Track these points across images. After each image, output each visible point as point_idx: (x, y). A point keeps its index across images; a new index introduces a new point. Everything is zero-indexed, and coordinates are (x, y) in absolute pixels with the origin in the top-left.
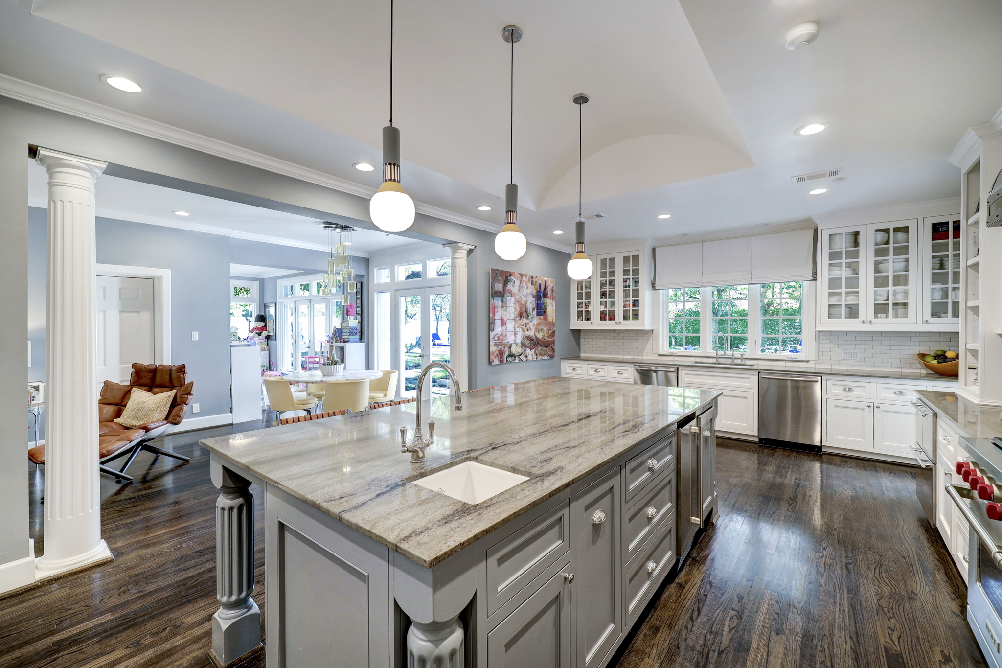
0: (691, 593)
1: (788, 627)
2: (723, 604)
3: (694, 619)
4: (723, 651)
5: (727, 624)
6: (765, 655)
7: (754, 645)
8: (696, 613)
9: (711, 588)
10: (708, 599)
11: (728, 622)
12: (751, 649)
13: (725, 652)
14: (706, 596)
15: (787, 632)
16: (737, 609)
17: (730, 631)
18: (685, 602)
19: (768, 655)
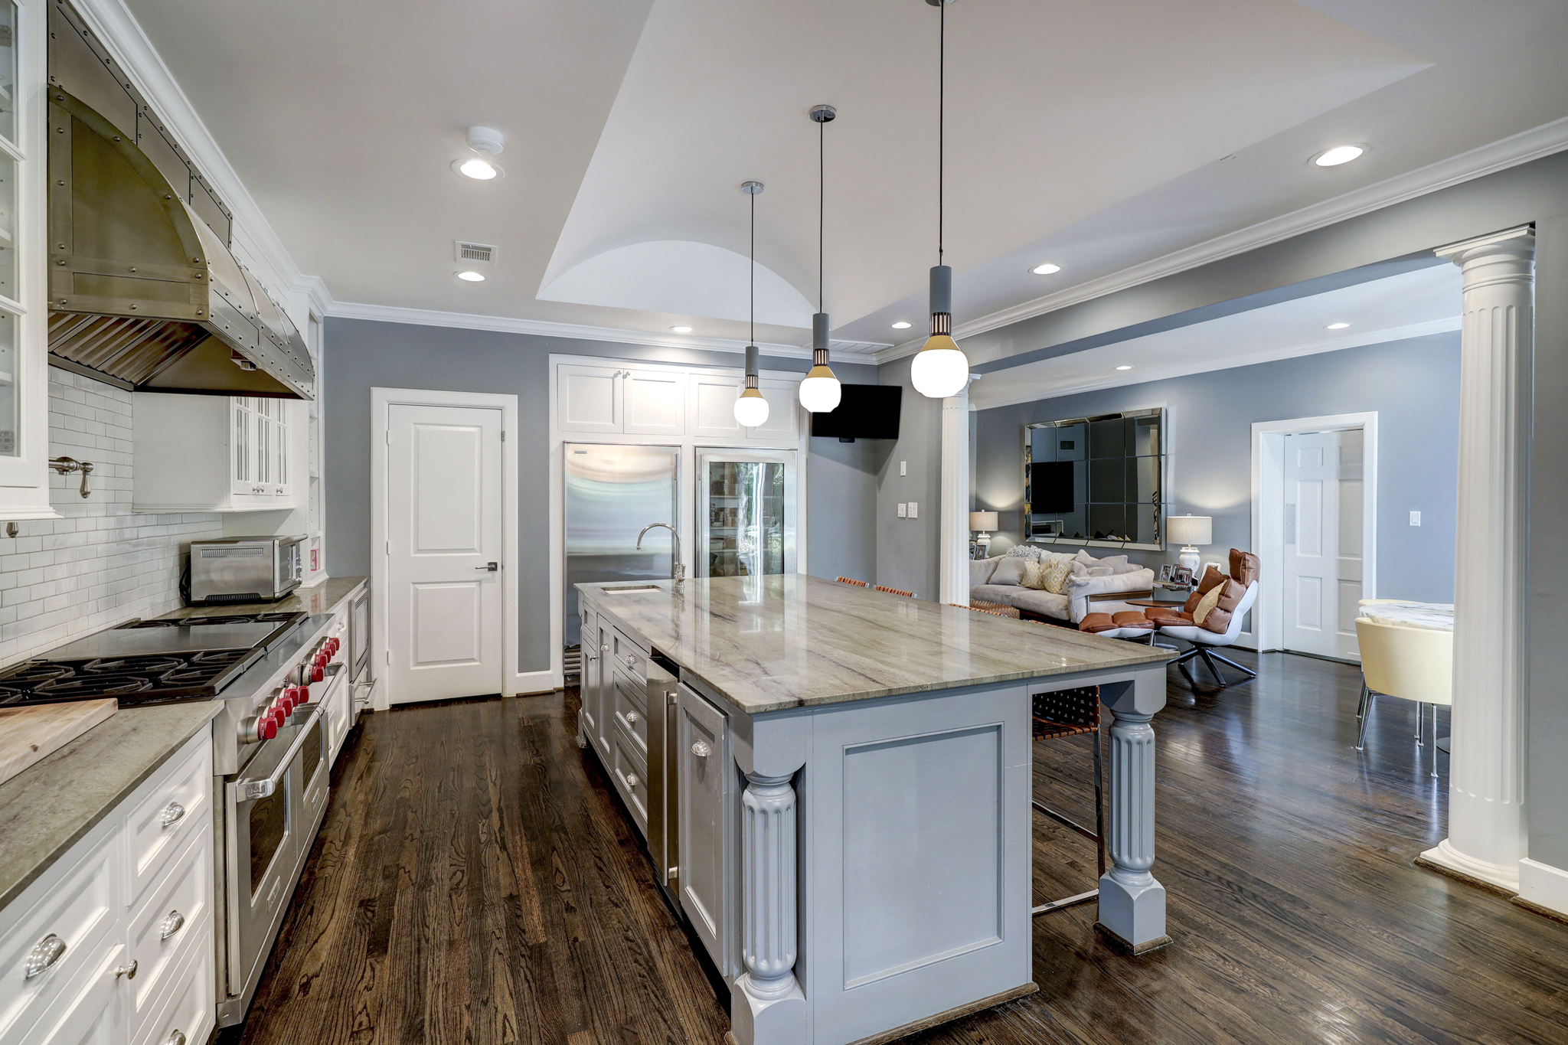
0: (624, 880)
1: (502, 909)
2: (583, 890)
3: (597, 859)
4: (553, 852)
5: (564, 873)
6: (516, 870)
7: (529, 872)
8: (600, 864)
9: (609, 899)
10: (601, 884)
11: (565, 876)
12: (530, 866)
13: (550, 852)
14: (607, 887)
15: (502, 903)
16: (565, 893)
17: (557, 869)
18: (619, 867)
19: (514, 871)
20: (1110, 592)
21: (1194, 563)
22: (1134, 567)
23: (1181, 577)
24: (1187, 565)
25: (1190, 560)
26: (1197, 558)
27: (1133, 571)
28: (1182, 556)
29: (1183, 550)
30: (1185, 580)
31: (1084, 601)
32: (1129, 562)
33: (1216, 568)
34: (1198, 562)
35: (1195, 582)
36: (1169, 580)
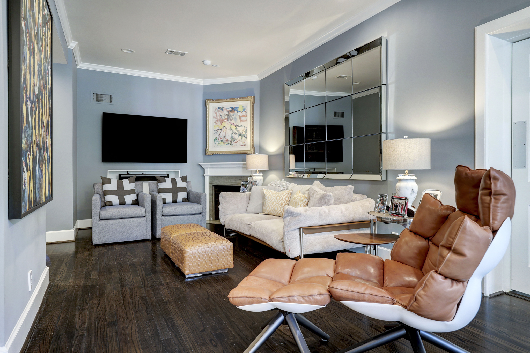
20: (326, 223)
21: (410, 192)
22: (358, 196)
23: (396, 206)
24: (403, 194)
25: (407, 188)
26: (414, 186)
27: (356, 200)
28: (398, 184)
29: (400, 177)
30: (400, 211)
31: (297, 233)
32: (355, 192)
33: (436, 196)
34: (416, 190)
35: (410, 213)
36: (385, 210)
